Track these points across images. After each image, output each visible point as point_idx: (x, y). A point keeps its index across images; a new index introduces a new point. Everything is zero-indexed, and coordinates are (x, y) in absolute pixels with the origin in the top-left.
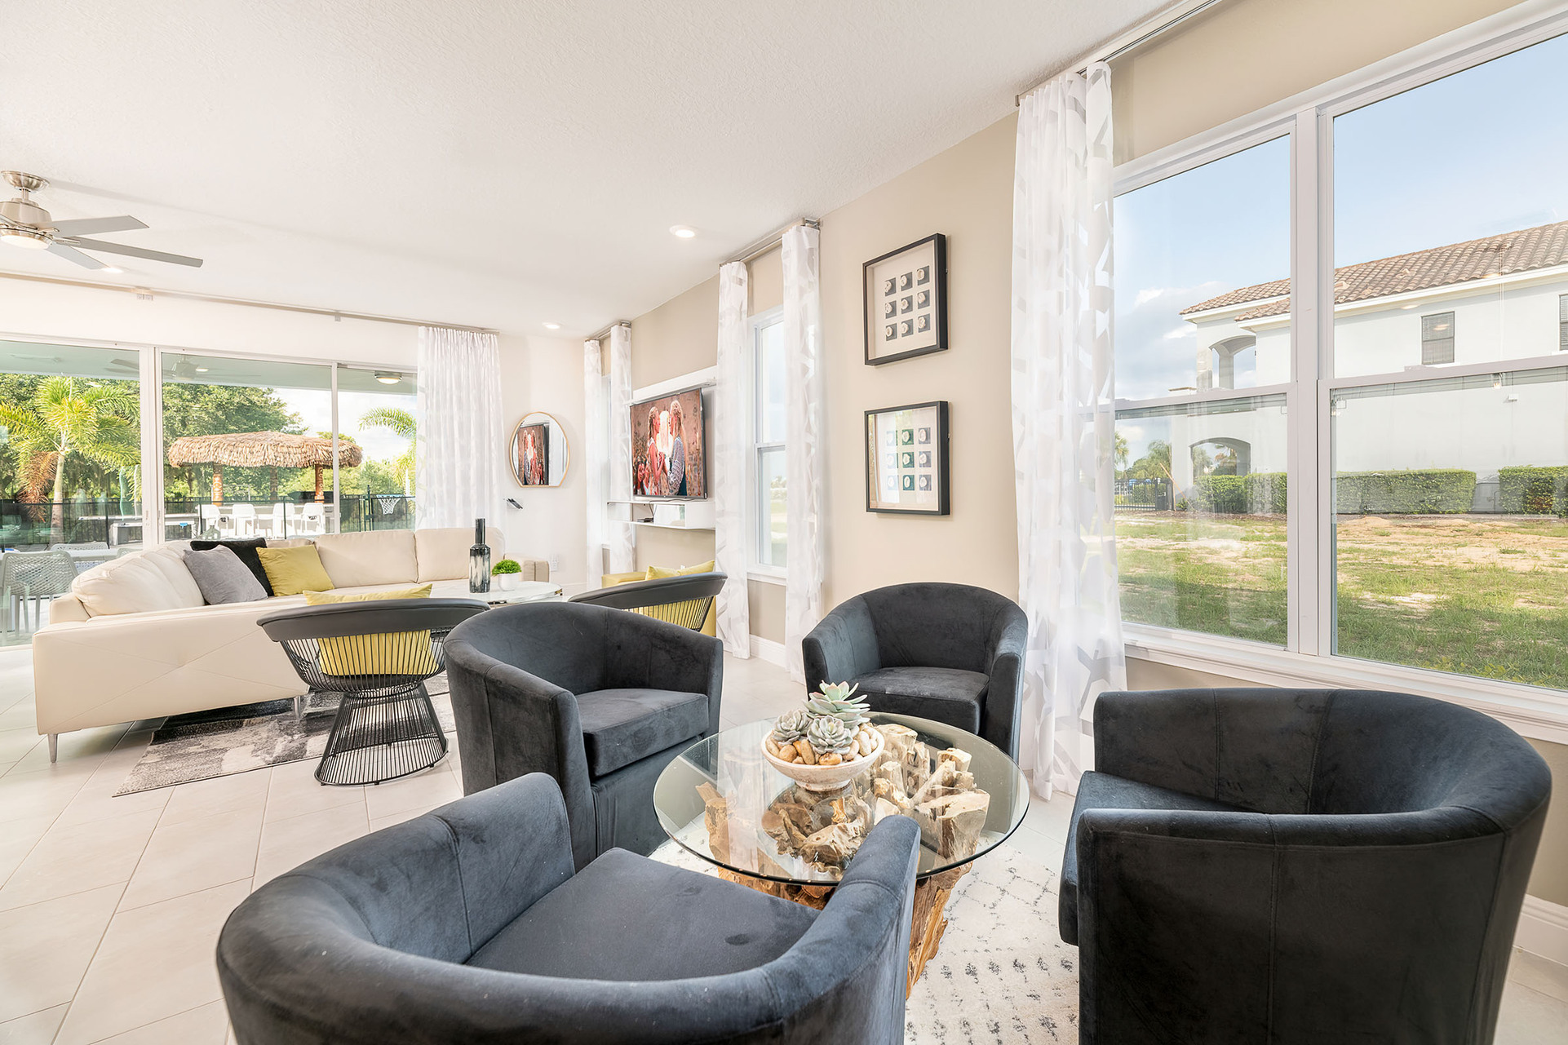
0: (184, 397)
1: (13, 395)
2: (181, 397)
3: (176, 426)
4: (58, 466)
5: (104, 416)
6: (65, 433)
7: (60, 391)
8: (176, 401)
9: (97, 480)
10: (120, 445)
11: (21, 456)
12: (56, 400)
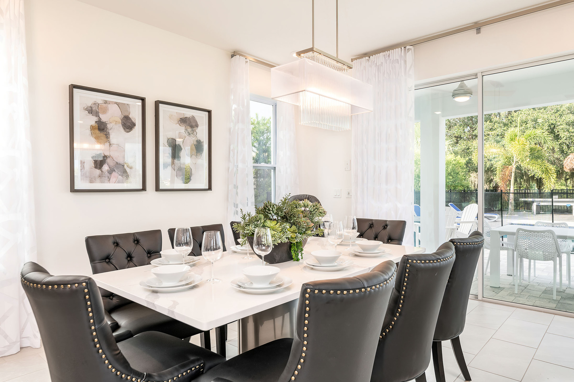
0: (570, 131)
1: (495, 141)
2: (568, 131)
3: (564, 148)
4: (513, 173)
5: (532, 146)
6: (516, 156)
7: (514, 135)
8: (566, 133)
9: (524, 180)
10: (539, 161)
11: (497, 169)
12: (512, 140)
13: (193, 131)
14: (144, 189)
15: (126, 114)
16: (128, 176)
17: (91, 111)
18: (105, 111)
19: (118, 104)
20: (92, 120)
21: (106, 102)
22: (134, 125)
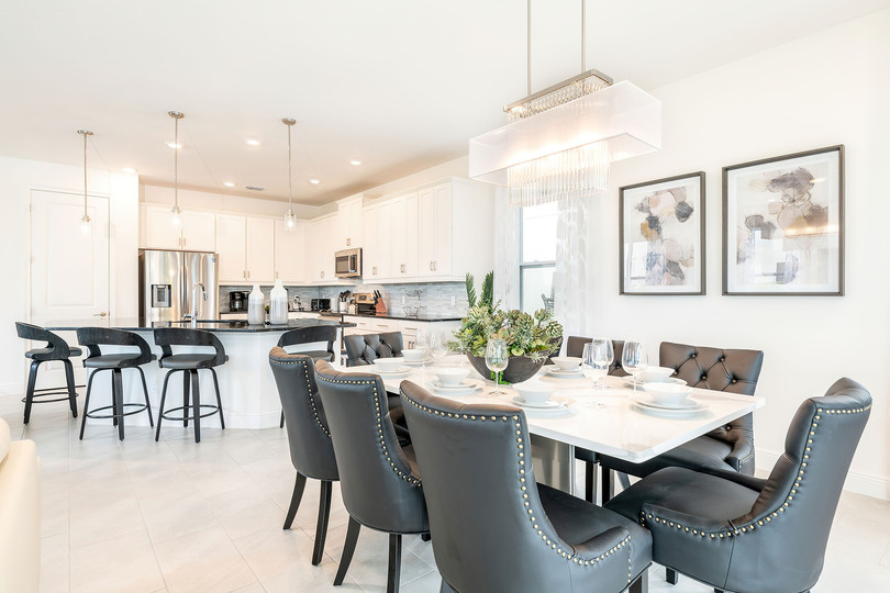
13: (801, 192)
14: (703, 292)
15: (681, 200)
16: (682, 277)
17: (641, 208)
18: (656, 203)
19: (670, 191)
20: (643, 218)
21: (657, 193)
22: (692, 210)
